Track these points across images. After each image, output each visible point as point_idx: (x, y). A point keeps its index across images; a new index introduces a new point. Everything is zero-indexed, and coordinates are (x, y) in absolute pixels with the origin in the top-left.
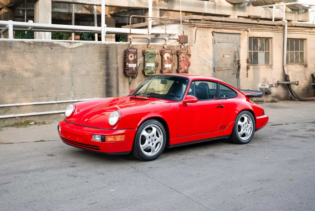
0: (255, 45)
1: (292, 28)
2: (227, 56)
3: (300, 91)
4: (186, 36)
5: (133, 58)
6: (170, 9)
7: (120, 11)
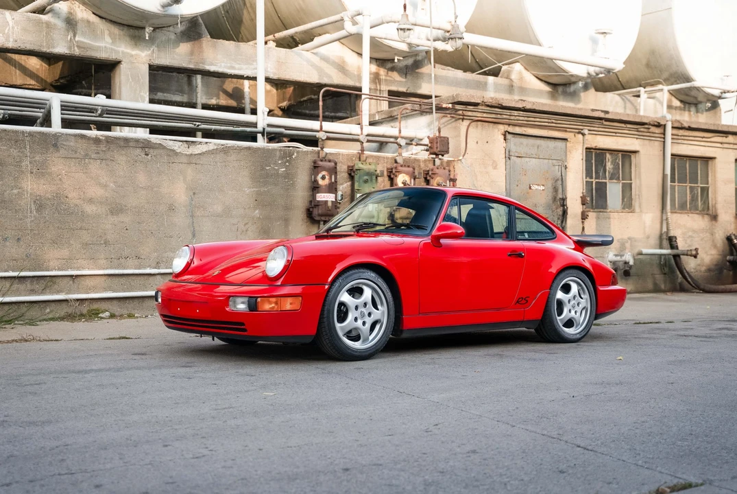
0: (599, 167)
1: (681, 132)
2: (536, 187)
3: (703, 274)
4: (444, 138)
5: (327, 181)
6: (411, 90)
7: (302, 100)
